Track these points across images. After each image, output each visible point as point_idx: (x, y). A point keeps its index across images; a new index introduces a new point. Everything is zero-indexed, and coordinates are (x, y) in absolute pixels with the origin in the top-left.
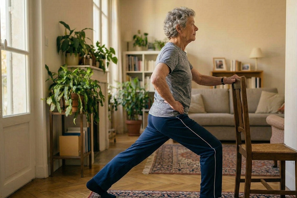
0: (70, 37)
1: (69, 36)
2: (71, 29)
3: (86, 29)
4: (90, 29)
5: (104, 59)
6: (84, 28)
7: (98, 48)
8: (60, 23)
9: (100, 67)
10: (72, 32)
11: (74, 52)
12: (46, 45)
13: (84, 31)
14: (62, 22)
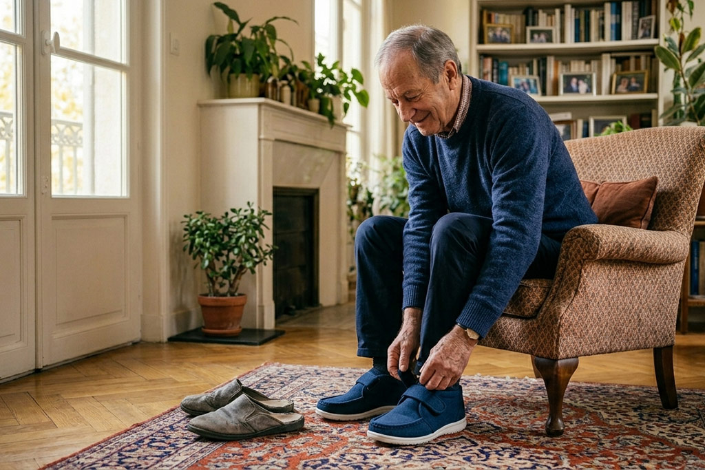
0: (238, 38)
1: (236, 35)
2: (242, 21)
3: (275, 18)
4: (284, 18)
5: (338, 96)
6: (272, 17)
7: (321, 69)
8: (214, 7)
9: (321, 112)
10: (242, 26)
11: (243, 72)
12: (171, 52)
13: (271, 23)
14: (218, 5)
